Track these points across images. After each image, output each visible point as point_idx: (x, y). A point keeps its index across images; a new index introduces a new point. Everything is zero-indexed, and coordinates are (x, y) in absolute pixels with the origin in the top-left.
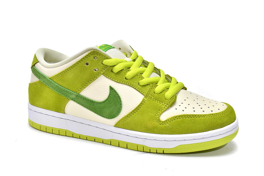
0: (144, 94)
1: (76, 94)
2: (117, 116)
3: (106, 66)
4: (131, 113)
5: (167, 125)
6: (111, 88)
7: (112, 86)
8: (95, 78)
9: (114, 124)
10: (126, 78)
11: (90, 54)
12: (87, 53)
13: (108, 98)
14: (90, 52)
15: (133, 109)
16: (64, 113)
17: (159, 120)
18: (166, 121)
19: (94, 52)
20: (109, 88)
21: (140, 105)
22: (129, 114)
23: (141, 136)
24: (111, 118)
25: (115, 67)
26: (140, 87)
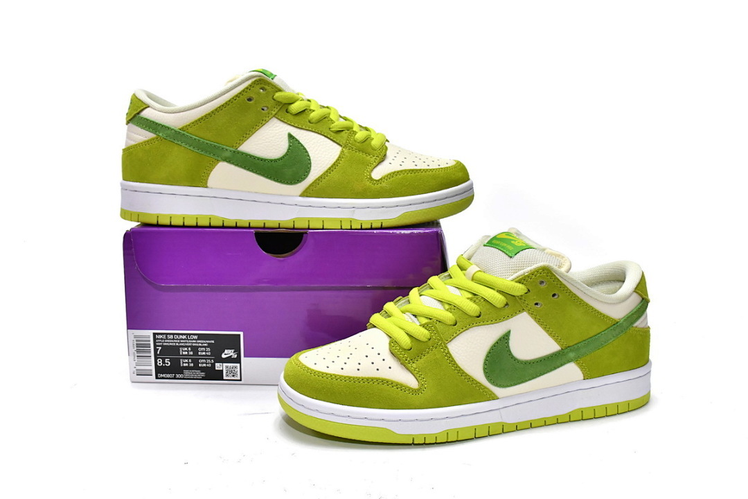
0: (341, 143)
1: (231, 149)
2: (304, 179)
3: (278, 103)
4: (327, 171)
5: (384, 184)
6: (290, 136)
7: (292, 133)
8: (264, 122)
9: (300, 193)
10: (310, 122)
11: (254, 83)
12: (249, 82)
13: (288, 151)
14: (253, 80)
15: (329, 166)
16: (207, 187)
17: (371, 179)
18: (381, 179)
19: (260, 80)
20: (286, 136)
21: (338, 160)
22: (324, 174)
23: (346, 204)
24: (295, 183)
25: (293, 105)
26: (332, 133)
